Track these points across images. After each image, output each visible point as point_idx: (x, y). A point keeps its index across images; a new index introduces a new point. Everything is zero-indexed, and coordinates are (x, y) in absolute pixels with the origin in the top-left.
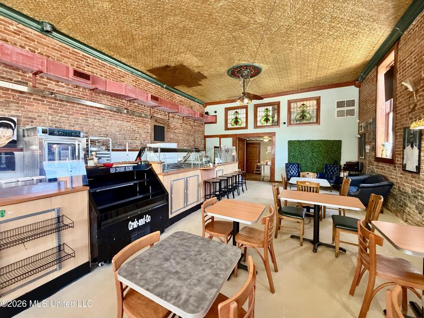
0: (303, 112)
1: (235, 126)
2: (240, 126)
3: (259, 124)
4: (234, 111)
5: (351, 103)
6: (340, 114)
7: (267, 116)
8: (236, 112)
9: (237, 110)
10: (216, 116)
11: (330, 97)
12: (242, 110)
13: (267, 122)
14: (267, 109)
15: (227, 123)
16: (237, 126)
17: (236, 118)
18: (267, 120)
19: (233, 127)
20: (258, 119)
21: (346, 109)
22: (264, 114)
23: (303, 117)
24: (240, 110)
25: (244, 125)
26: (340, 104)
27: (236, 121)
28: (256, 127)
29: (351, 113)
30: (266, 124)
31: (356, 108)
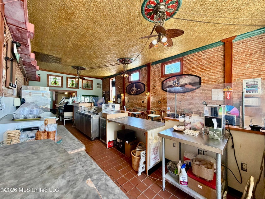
0: (87, 84)
1: (54, 85)
2: (58, 86)
3: (68, 86)
4: (53, 77)
5: (100, 85)
6: (98, 87)
7: (73, 83)
8: (55, 78)
9: (56, 77)
10: (40, 77)
11: (96, 82)
12: (59, 77)
13: (73, 86)
14: (73, 80)
15: (48, 83)
16: (56, 85)
17: (55, 81)
18: (73, 85)
19: (53, 85)
20: (68, 84)
21: (99, 86)
22: (71, 82)
23: (87, 86)
24: (58, 77)
25: (60, 86)
26: (98, 84)
27: (55, 83)
28: (67, 87)
29: (100, 88)
30: (72, 87)
31: (102, 86)
